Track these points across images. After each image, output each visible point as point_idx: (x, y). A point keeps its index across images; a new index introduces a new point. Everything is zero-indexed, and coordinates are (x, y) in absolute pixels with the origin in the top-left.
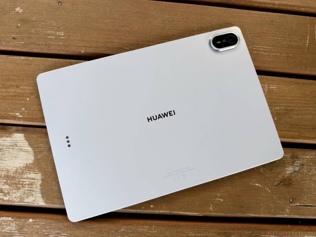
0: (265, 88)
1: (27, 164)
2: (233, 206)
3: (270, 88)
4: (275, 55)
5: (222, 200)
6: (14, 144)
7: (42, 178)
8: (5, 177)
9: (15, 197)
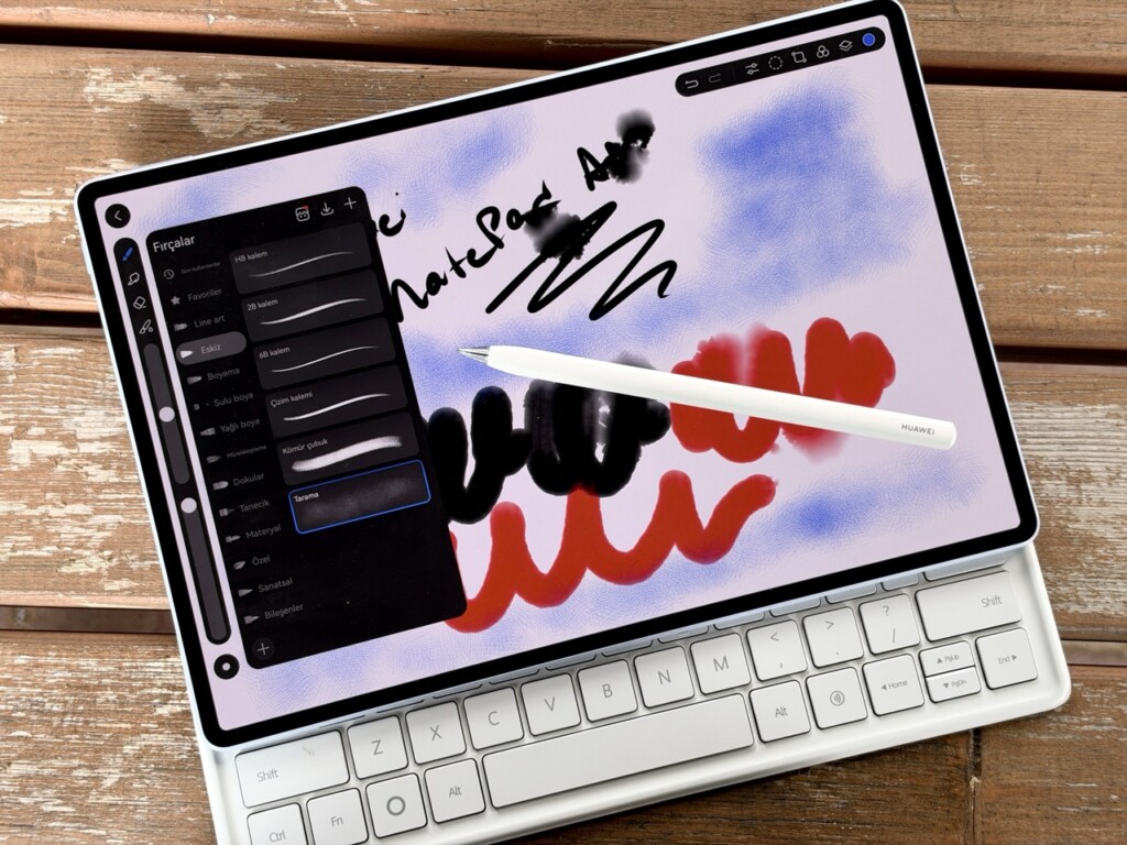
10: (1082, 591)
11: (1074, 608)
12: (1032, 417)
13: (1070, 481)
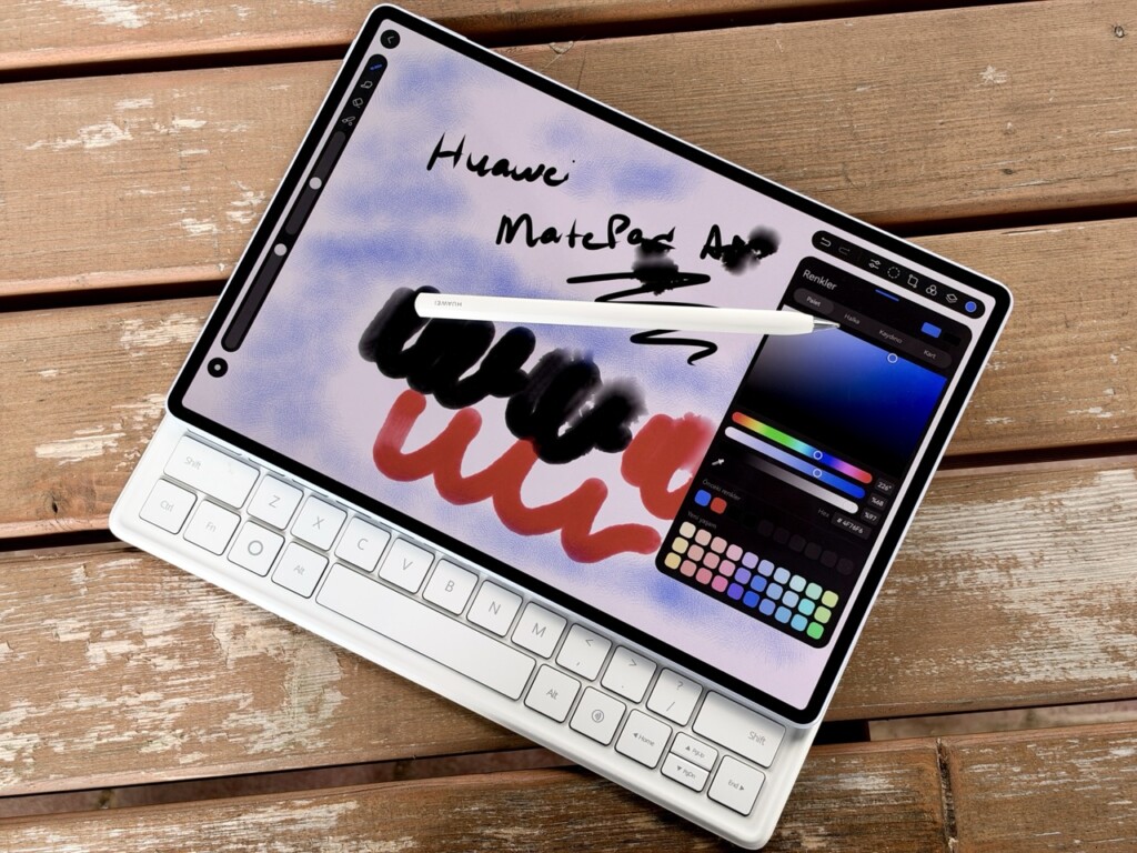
10: (1024, 664)
11: (1019, 679)
12: (960, 516)
13: (1000, 568)
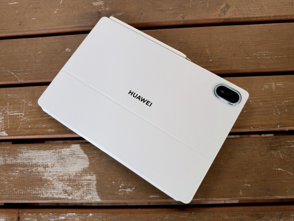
0: (273, 86)
1: (84, 168)
2: (260, 190)
3: (277, 86)
4: (277, 58)
5: (249, 185)
6: (72, 153)
7: (97, 179)
8: (67, 180)
9: (77, 196)
10: (44, 192)
11: (42, 196)
13: (44, 167)
